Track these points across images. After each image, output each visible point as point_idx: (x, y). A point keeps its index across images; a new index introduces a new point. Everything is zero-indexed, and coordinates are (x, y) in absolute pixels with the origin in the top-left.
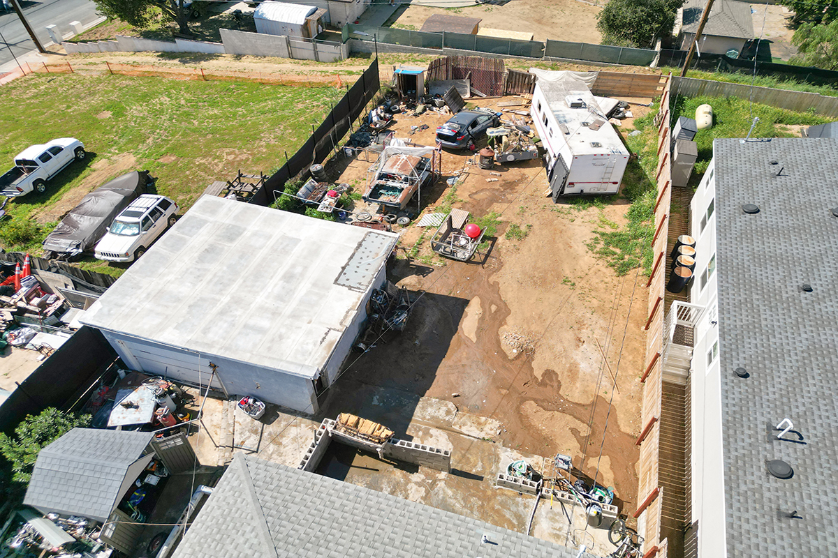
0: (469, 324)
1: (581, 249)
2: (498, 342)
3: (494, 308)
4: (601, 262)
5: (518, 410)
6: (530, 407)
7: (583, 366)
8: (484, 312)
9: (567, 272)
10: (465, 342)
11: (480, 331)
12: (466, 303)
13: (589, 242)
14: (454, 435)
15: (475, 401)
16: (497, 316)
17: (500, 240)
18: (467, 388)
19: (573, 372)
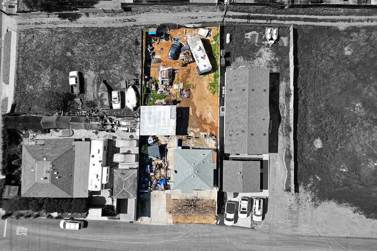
0: (191, 112)
2: (196, 115)
4: (210, 92)
6: (203, 125)
7: (209, 116)
8: (192, 109)
9: (205, 96)
10: (191, 116)
13: (207, 87)
14: (194, 132)
15: (195, 126)
16: (195, 109)
17: (191, 90)
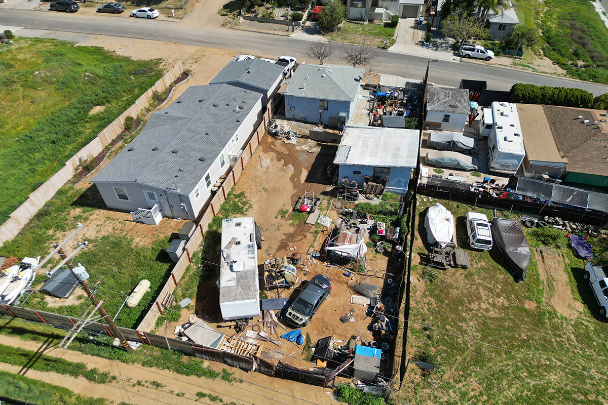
0: (305, 174)
1: (256, 206)
2: (294, 168)
3: (296, 180)
4: (249, 199)
5: (290, 152)
6: (287, 153)
7: (268, 160)
8: (299, 178)
10: (306, 168)
11: (301, 172)
12: (306, 181)
15: (302, 154)
16: (294, 177)
17: (291, 210)
18: (305, 156)
19: (272, 160)
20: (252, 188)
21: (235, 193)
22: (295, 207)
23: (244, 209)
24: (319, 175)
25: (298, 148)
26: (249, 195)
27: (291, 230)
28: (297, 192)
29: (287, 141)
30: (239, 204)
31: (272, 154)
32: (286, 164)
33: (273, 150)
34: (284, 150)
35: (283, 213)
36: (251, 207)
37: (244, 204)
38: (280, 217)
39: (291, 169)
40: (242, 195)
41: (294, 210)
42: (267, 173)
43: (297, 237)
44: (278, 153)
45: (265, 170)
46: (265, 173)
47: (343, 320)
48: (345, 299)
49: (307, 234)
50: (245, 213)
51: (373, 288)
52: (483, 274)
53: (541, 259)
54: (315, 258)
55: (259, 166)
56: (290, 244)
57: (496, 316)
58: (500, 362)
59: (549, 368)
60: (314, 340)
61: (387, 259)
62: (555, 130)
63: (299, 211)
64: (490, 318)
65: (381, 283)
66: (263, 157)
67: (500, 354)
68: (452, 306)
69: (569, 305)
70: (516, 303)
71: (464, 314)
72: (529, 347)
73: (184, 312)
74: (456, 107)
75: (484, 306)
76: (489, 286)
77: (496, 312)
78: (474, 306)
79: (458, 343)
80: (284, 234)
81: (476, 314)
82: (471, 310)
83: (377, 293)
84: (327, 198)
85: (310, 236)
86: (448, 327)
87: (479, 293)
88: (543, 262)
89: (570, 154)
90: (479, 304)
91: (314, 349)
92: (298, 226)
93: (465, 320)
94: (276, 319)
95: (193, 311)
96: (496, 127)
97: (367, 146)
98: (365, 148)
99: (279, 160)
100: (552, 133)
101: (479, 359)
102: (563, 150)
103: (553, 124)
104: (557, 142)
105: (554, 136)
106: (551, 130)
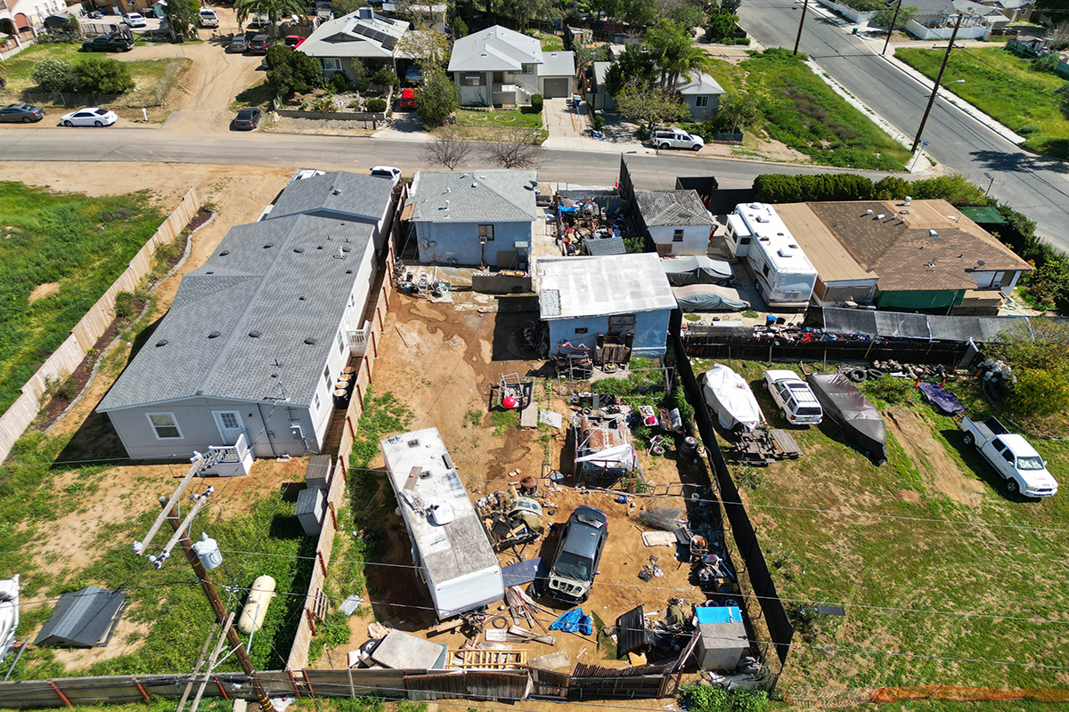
0: (487, 349)
1: (420, 413)
2: (466, 341)
3: (475, 359)
4: (404, 403)
5: (447, 317)
6: (442, 318)
7: (415, 334)
8: (480, 355)
9: (428, 390)
10: (485, 339)
11: (479, 345)
12: (494, 359)
13: (413, 420)
15: (470, 317)
16: (471, 355)
17: (486, 410)
18: (476, 320)
19: (420, 333)
20: (403, 383)
21: (374, 396)
22: (490, 405)
23: (401, 421)
24: (512, 347)
25: (459, 308)
26: (401, 397)
27: (499, 443)
28: (485, 379)
29: (435, 300)
30: (389, 414)
31: (418, 323)
32: (448, 337)
33: (418, 317)
34: (434, 314)
35: (474, 417)
36: (411, 415)
37: (399, 412)
38: (470, 424)
39: (460, 345)
40: (387, 398)
41: (490, 410)
42: (420, 355)
43: (514, 453)
44: (428, 321)
45: (415, 350)
46: (417, 355)
47: (644, 577)
48: (634, 541)
49: (529, 444)
50: (405, 428)
51: (673, 514)
52: (824, 462)
53: (894, 425)
54: (558, 482)
55: (401, 346)
56: (507, 466)
57: (870, 522)
58: (908, 593)
59: (979, 587)
60: (609, 622)
61: (674, 463)
62: (841, 235)
63: (500, 408)
64: (864, 528)
65: (681, 504)
66: (403, 330)
67: (902, 581)
68: (800, 520)
69: (963, 487)
70: (890, 498)
71: (823, 530)
72: (937, 561)
73: (354, 623)
74: (690, 216)
75: (847, 511)
76: (841, 479)
77: (868, 517)
78: (833, 513)
79: (834, 578)
80: (489, 452)
81: (842, 526)
82: (831, 521)
83: (681, 521)
84: (541, 380)
85: (535, 448)
86: (809, 555)
87: (831, 492)
88: (899, 429)
89: (877, 266)
90: (839, 510)
91: (614, 637)
92: (509, 433)
93: (828, 539)
94: (529, 600)
95: (371, 616)
96: (759, 239)
97: (584, 287)
98: (582, 290)
99: (433, 331)
100: (838, 239)
101: (875, 595)
102: (865, 262)
103: (833, 227)
104: (851, 252)
105: (842, 243)
106: (834, 235)
